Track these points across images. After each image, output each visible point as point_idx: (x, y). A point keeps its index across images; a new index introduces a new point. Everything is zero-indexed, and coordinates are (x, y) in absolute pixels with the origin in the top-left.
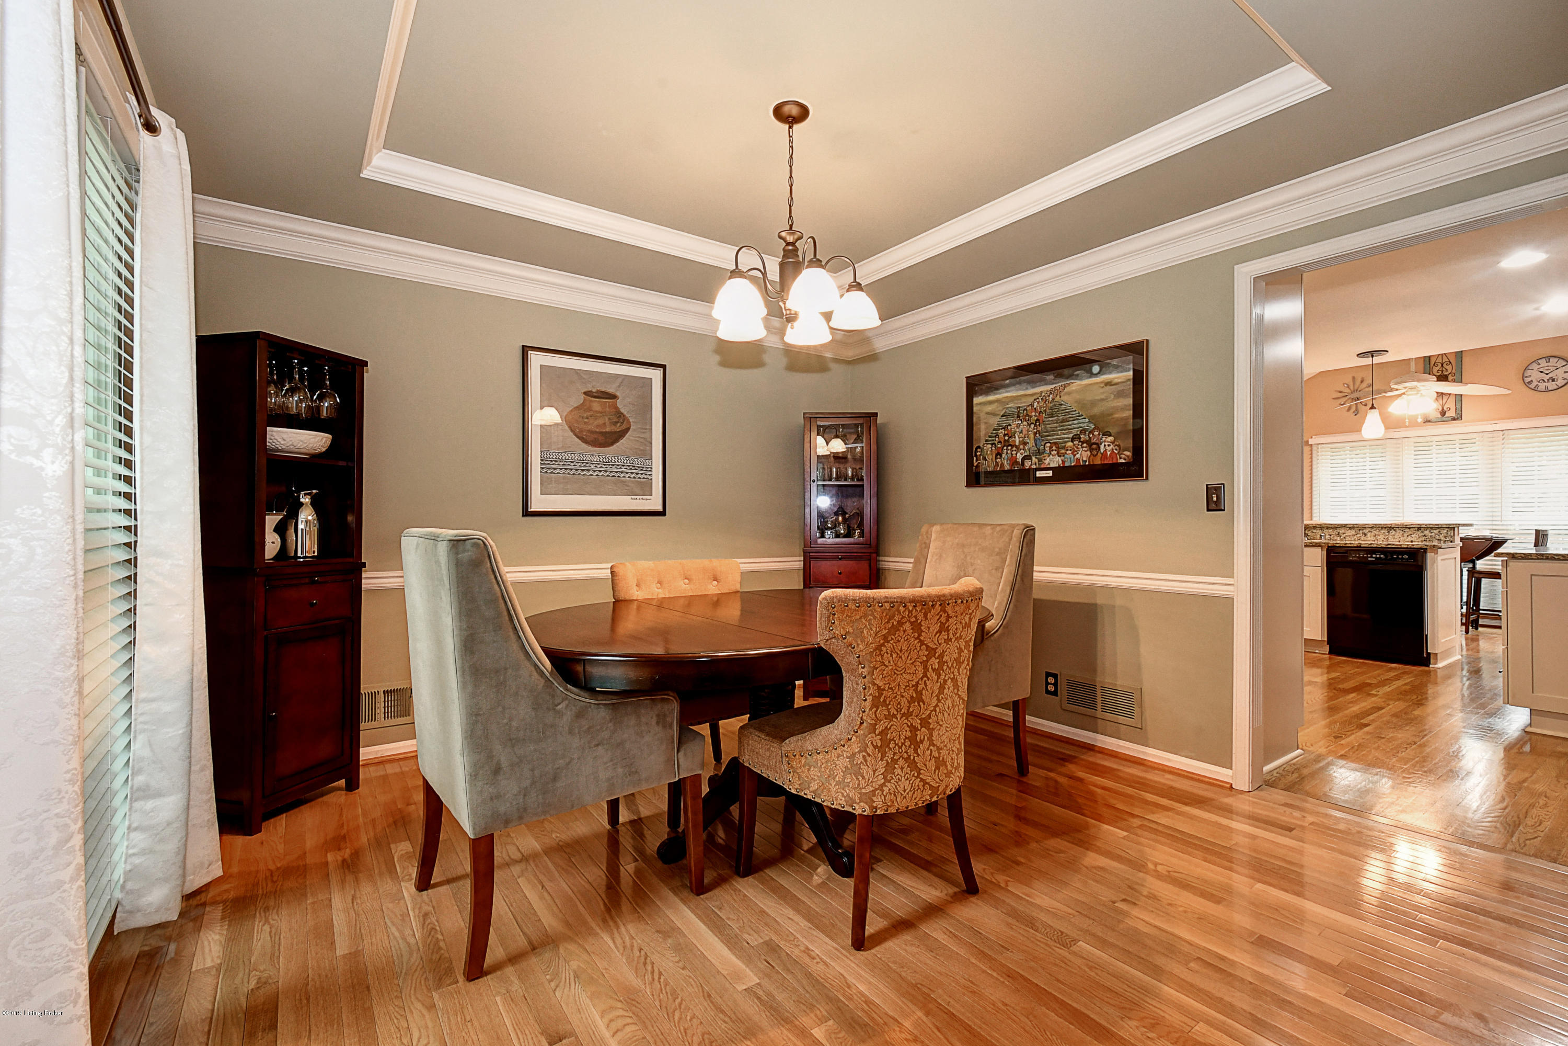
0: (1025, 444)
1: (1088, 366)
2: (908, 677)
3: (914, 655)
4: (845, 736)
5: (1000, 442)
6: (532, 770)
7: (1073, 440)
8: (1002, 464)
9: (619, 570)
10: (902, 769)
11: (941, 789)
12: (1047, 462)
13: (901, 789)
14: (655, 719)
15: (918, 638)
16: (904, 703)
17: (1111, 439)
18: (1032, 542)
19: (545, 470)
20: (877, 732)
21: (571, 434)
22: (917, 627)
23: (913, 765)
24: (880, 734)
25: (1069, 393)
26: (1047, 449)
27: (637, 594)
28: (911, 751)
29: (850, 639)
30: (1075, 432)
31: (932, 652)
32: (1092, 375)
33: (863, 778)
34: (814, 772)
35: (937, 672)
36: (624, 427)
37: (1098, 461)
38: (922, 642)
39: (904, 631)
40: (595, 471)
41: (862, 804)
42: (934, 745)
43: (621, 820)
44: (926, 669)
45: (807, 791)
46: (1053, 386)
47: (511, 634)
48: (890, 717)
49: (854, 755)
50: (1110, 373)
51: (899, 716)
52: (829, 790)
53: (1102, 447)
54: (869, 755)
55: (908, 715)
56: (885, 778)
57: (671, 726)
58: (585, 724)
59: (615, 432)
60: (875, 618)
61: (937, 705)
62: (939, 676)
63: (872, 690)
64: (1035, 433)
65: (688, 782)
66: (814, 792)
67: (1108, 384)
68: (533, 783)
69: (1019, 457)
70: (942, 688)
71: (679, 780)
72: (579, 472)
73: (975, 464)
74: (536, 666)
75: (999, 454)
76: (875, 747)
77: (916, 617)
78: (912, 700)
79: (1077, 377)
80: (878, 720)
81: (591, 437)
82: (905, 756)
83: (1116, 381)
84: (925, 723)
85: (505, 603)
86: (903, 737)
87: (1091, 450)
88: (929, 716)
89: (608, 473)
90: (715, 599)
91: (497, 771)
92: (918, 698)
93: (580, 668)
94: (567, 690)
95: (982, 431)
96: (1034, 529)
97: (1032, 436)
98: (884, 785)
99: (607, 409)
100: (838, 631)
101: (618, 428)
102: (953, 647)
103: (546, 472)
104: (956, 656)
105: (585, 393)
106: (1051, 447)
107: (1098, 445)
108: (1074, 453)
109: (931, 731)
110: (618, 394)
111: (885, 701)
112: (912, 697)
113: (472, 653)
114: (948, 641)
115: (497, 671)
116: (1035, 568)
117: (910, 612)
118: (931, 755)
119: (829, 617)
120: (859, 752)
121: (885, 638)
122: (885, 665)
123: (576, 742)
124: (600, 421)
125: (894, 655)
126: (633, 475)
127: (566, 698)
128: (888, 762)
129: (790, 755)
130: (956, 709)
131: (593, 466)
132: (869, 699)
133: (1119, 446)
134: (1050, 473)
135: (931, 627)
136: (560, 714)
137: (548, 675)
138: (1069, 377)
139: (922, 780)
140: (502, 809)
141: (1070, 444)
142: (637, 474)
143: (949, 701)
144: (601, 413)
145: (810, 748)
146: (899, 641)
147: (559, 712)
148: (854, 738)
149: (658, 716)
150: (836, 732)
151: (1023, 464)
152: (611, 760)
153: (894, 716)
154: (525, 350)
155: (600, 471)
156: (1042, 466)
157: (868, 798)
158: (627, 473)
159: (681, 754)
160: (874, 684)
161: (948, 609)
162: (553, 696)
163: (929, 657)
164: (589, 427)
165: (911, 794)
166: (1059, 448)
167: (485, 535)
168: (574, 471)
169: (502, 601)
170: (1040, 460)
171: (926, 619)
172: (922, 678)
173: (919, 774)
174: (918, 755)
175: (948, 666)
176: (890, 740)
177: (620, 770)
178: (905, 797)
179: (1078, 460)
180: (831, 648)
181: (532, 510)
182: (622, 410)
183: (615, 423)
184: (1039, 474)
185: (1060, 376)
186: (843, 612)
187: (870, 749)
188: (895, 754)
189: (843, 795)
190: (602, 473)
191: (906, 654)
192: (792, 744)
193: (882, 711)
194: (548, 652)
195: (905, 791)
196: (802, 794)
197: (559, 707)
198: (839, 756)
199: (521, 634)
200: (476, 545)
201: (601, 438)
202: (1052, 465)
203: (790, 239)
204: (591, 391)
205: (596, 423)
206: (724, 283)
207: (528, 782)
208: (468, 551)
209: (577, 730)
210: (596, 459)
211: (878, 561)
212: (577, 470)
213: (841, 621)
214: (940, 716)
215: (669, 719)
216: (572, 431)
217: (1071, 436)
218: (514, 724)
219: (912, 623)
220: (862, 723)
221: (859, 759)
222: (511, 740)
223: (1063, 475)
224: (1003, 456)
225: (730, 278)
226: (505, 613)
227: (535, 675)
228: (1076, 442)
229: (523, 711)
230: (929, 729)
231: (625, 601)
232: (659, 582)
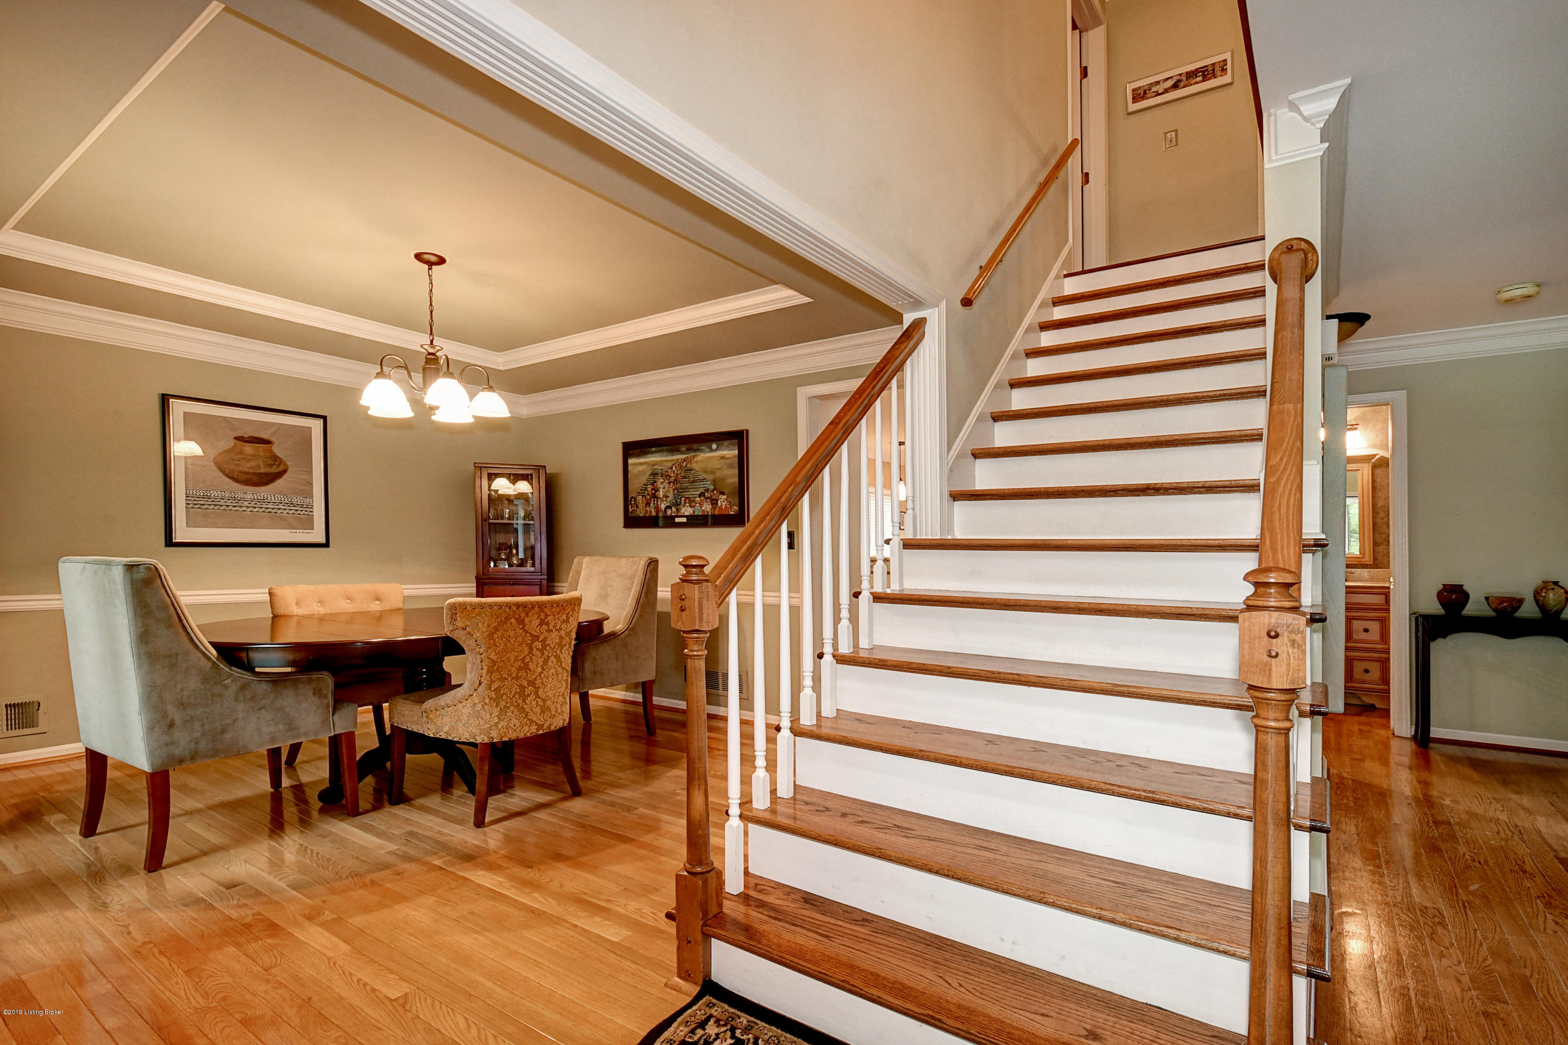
0: (667, 497)
1: (709, 444)
2: (516, 654)
3: (520, 639)
4: (468, 693)
5: (648, 494)
6: (203, 726)
7: (700, 496)
8: (651, 511)
9: (278, 591)
10: (513, 712)
11: (546, 726)
12: (683, 511)
13: (512, 725)
14: (311, 692)
15: (523, 628)
16: (514, 670)
17: (725, 497)
18: (655, 570)
19: (191, 506)
20: (492, 689)
21: (221, 474)
22: (521, 621)
23: (521, 709)
24: (495, 690)
25: (697, 462)
26: (683, 502)
27: (295, 610)
28: (520, 701)
29: (469, 629)
30: (702, 490)
31: (535, 638)
32: (712, 450)
33: (482, 719)
34: (446, 719)
35: (542, 651)
36: (281, 468)
37: (717, 513)
38: (527, 632)
39: (511, 624)
40: (248, 507)
41: (482, 736)
42: (539, 698)
43: (284, 785)
44: (531, 649)
45: (441, 733)
46: (686, 456)
47: (181, 630)
48: (502, 679)
49: (475, 704)
50: (724, 450)
51: (509, 679)
52: (457, 730)
53: (719, 502)
54: (486, 704)
55: (517, 678)
56: (499, 718)
57: (326, 696)
58: (248, 694)
59: (270, 474)
60: (486, 615)
61: (542, 672)
62: (543, 654)
63: (486, 662)
64: (674, 490)
65: (343, 737)
66: (446, 733)
67: (723, 458)
68: (203, 734)
69: (663, 506)
70: (546, 662)
71: (335, 735)
72: (230, 508)
73: (630, 510)
74: (203, 653)
75: (648, 504)
76: (491, 699)
77: (519, 615)
78: (520, 669)
79: (702, 451)
80: (492, 682)
81: (245, 477)
82: (516, 704)
83: (728, 456)
84: (532, 683)
85: (175, 609)
86: (513, 692)
87: (712, 504)
88: (535, 679)
89: (263, 510)
90: (378, 615)
91: (171, 725)
92: (526, 668)
93: (244, 655)
94: (231, 670)
95: (634, 485)
96: (657, 561)
97: (672, 492)
98: (498, 722)
99: (262, 454)
100: (459, 624)
101: (274, 470)
102: (555, 634)
103: (193, 508)
104: (557, 641)
105: (236, 438)
106: (685, 501)
107: (717, 501)
108: (701, 506)
109: (537, 689)
110: (273, 439)
111: (498, 669)
112: (520, 667)
113: (147, 643)
114: (549, 631)
115: (170, 656)
116: (659, 589)
117: (515, 612)
118: (537, 704)
119: (452, 616)
120: (479, 703)
121: (496, 629)
122: (496, 645)
123: (241, 707)
124: (253, 464)
125: (504, 640)
126: (292, 512)
127: (231, 675)
128: (501, 709)
129: (428, 710)
130: (560, 676)
131: (246, 503)
132: (485, 668)
133: (730, 502)
134: (684, 520)
135: (533, 622)
136: (226, 687)
137: (214, 659)
138: (696, 450)
139: (529, 719)
140: (177, 752)
141: (698, 499)
142: (297, 510)
143: (553, 671)
144: (255, 456)
145: (443, 704)
146: (507, 630)
147: (225, 685)
148: (475, 694)
149: (314, 689)
150: (462, 691)
151: (665, 511)
152: (273, 719)
153: (506, 679)
154: (165, 400)
155: (255, 508)
156: (679, 514)
157: (487, 732)
158: (285, 510)
159: (336, 717)
160: (489, 658)
161: (545, 610)
162: (220, 675)
163: (533, 642)
164: (241, 469)
165: (520, 728)
166: (691, 502)
167: (156, 561)
168: (223, 507)
169: (171, 608)
170: (677, 510)
171: (528, 616)
172: (528, 655)
173: (527, 715)
174: (526, 704)
175: (550, 647)
176: (503, 694)
177: (281, 727)
178: (515, 730)
179: (704, 511)
180: (456, 636)
181: (177, 541)
182: (279, 454)
183: (271, 466)
184: (677, 520)
185: (689, 450)
186: (462, 612)
187: (487, 701)
188: (507, 703)
189: (467, 732)
190: (257, 509)
191: (514, 639)
192: (430, 704)
193: (496, 676)
194: (214, 644)
195: (515, 726)
196: (438, 736)
197: (226, 682)
198: (464, 707)
199: (190, 630)
200: (148, 569)
201: (255, 479)
202: (686, 514)
203: (431, 351)
204: (242, 437)
205: (248, 465)
206: (370, 381)
207: (199, 734)
208: (141, 572)
209: (241, 698)
210: (249, 496)
211: (553, 586)
212: (227, 506)
213: (461, 618)
214: (544, 680)
215: (324, 692)
216: (221, 471)
217: (698, 493)
218: (186, 693)
219: (516, 619)
220: (480, 684)
221: (479, 707)
222: (183, 705)
223: (695, 521)
224: (652, 505)
225: (376, 378)
226: (175, 616)
227: (203, 659)
228: (702, 498)
229: (194, 683)
230: (535, 687)
231: (284, 616)
232: (319, 602)
